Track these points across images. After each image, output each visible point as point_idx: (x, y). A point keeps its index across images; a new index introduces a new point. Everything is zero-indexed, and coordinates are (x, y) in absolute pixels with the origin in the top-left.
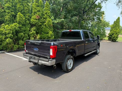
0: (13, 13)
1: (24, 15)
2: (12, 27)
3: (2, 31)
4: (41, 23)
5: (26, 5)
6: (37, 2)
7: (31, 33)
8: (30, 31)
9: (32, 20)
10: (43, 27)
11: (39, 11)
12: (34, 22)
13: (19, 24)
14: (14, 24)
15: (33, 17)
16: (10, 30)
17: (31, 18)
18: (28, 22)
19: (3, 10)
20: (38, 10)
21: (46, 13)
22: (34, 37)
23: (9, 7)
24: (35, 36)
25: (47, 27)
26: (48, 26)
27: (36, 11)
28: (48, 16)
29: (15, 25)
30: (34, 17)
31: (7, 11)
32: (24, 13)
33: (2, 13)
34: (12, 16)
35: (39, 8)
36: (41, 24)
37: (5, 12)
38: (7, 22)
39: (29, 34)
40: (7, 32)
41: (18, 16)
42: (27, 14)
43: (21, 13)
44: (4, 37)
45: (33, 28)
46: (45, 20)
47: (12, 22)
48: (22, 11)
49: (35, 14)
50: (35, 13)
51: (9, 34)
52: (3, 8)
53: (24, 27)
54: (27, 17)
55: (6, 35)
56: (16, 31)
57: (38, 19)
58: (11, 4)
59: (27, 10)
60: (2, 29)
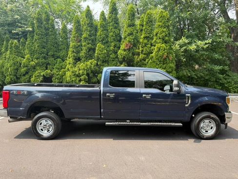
0: (90, 45)
1: (108, 46)
2: (87, 65)
3: (76, 71)
4: (144, 54)
5: (111, 29)
9: (120, 52)
10: (148, 63)
12: (122, 56)
13: (97, 60)
14: (90, 61)
16: (84, 69)
19: (79, 44)
20: (129, 33)
21: (156, 34)
23: (85, 38)
25: (154, 62)
26: (157, 59)
27: (126, 34)
29: (91, 63)
30: (123, 47)
31: (84, 44)
33: (77, 47)
34: (88, 50)
35: (131, 28)
37: (81, 45)
38: (83, 59)
40: (81, 72)
41: (97, 48)
42: (112, 43)
44: (78, 79)
46: (153, 47)
47: (88, 59)
48: (103, 40)
49: (125, 41)
50: (125, 38)
51: (83, 75)
52: (80, 41)
53: (107, 65)
54: (112, 48)
55: (81, 76)
56: (92, 72)
57: (129, 50)
58: (88, 33)
59: (112, 36)
60: (76, 69)
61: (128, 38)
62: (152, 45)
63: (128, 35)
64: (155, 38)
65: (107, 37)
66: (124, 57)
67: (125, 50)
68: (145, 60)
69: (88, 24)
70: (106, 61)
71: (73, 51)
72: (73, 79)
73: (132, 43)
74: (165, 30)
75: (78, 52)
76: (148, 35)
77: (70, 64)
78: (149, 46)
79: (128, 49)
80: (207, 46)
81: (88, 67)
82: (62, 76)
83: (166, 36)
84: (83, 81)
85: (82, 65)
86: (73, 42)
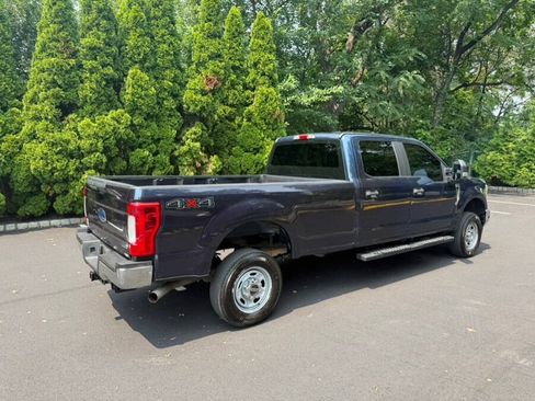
0: (110, 71)
1: (156, 78)
2: (103, 125)
3: (68, 142)
4: (232, 106)
5: (163, 35)
6: (210, 21)
7: (185, 148)
8: (178, 140)
9: (187, 95)
10: (240, 126)
11: (219, 56)
12: (196, 106)
13: (132, 112)
14: (113, 113)
15: (191, 84)
16: (96, 135)
17: (183, 86)
18: (170, 103)
19: (72, 62)
20: (213, 53)
21: (255, 65)
22: (194, 164)
23: (95, 48)
24: (199, 165)
25: (255, 124)
26: (262, 118)
27: (205, 55)
28: (263, 74)
29: (114, 120)
30: (196, 82)
31: (88, 64)
32: (153, 68)
33: (67, 72)
34: (104, 83)
35: (215, 42)
36: (233, 110)
37: (80, 66)
38: (88, 108)
39: (176, 153)
40: (85, 144)
41: (129, 80)
42: (168, 72)
43: (142, 69)
44: (73, 164)
45: (194, 129)
46: (248, 92)
47: (103, 106)
48: (145, 60)
49: (202, 69)
50: (201, 64)
51: (90, 152)
52: (74, 54)
53: (154, 125)
54: (167, 83)
55: (82, 156)
56: (119, 142)
57: (213, 92)
58: (103, 36)
59: (167, 53)
60: (67, 135)
61: (211, 65)
62: (246, 87)
63: (210, 58)
64: (252, 72)
65: (154, 53)
66: (203, 109)
67: (204, 93)
68: (233, 120)
69: (100, 11)
70: (152, 117)
71: (54, 82)
72: (58, 165)
74: (272, 57)
75: (70, 86)
76: (237, 64)
77: (37, 119)
78: (241, 87)
79: (211, 91)
80: (327, 98)
81: (109, 129)
82: (11, 157)
83: (274, 71)
84: (88, 168)
85: (89, 125)
86: (52, 55)
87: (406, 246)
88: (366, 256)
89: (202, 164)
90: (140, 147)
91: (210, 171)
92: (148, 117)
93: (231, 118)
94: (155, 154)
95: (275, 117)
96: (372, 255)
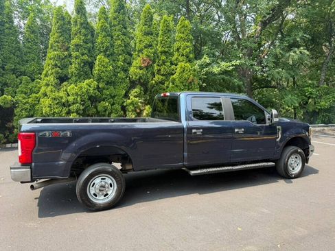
0: (85, 57)
1: (114, 60)
2: (81, 88)
3: (62, 98)
4: (162, 75)
5: (118, 35)
6: (146, 25)
7: (129, 101)
8: (126, 96)
9: (132, 70)
10: (168, 87)
11: (150, 46)
12: (137, 76)
13: (98, 81)
14: (87, 81)
15: (134, 64)
16: (77, 94)
17: (130, 64)
18: (122, 75)
19: (66, 53)
20: (147, 44)
21: (178, 50)
22: (136, 111)
23: (78, 45)
24: (138, 111)
25: (177, 86)
26: (181, 82)
27: (142, 45)
28: (183, 55)
29: (88, 85)
30: (137, 62)
31: (74, 54)
32: (112, 55)
33: (63, 59)
34: (82, 64)
35: (148, 37)
36: (164, 77)
37: (70, 56)
38: (74, 78)
39: (125, 104)
40: (71, 99)
41: (97, 62)
42: (120, 57)
43: (105, 56)
44: (65, 110)
45: (136, 90)
46: (173, 67)
47: (82, 77)
48: (106, 50)
49: (140, 54)
50: (140, 51)
51: (73, 103)
52: (67, 49)
53: (112, 88)
54: (120, 63)
55: (70, 106)
56: (90, 98)
57: (147, 67)
58: (83, 38)
59: (120, 46)
60: (62, 94)
61: (145, 51)
62: (172, 64)
63: (145, 47)
64: (176, 54)
65: (112, 46)
66: (140, 78)
67: (141, 68)
68: (163, 84)
69: (82, 24)
70: (111, 83)
71: (56, 65)
72: (56, 110)
73: (152, 58)
74: (189, 44)
75: (64, 67)
76: (166, 49)
77: (47, 85)
78: (169, 64)
79: (146, 67)
80: (231, 68)
81: (84, 90)
82: (34, 106)
83: (190, 52)
84: (73, 113)
85: (73, 88)
86: (55, 50)
87: (230, 168)
88: (193, 172)
89: (141, 111)
90: (104, 100)
91: (144, 114)
92: (108, 83)
93: (162, 83)
94: (112, 105)
95: (189, 81)
96: (199, 171)
